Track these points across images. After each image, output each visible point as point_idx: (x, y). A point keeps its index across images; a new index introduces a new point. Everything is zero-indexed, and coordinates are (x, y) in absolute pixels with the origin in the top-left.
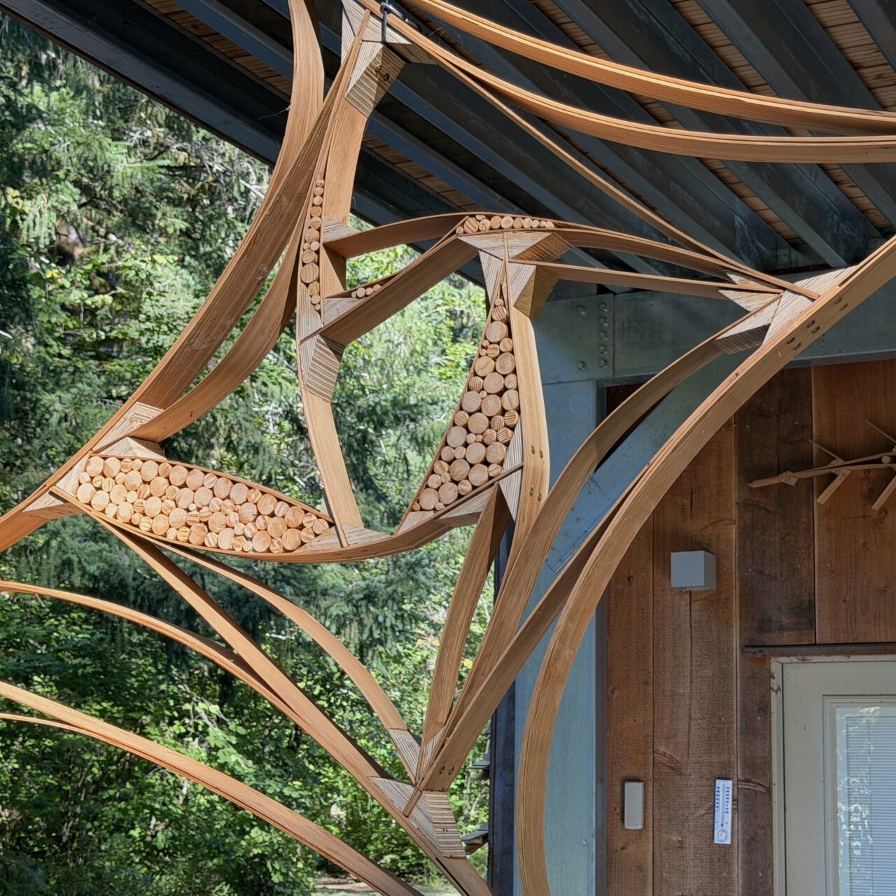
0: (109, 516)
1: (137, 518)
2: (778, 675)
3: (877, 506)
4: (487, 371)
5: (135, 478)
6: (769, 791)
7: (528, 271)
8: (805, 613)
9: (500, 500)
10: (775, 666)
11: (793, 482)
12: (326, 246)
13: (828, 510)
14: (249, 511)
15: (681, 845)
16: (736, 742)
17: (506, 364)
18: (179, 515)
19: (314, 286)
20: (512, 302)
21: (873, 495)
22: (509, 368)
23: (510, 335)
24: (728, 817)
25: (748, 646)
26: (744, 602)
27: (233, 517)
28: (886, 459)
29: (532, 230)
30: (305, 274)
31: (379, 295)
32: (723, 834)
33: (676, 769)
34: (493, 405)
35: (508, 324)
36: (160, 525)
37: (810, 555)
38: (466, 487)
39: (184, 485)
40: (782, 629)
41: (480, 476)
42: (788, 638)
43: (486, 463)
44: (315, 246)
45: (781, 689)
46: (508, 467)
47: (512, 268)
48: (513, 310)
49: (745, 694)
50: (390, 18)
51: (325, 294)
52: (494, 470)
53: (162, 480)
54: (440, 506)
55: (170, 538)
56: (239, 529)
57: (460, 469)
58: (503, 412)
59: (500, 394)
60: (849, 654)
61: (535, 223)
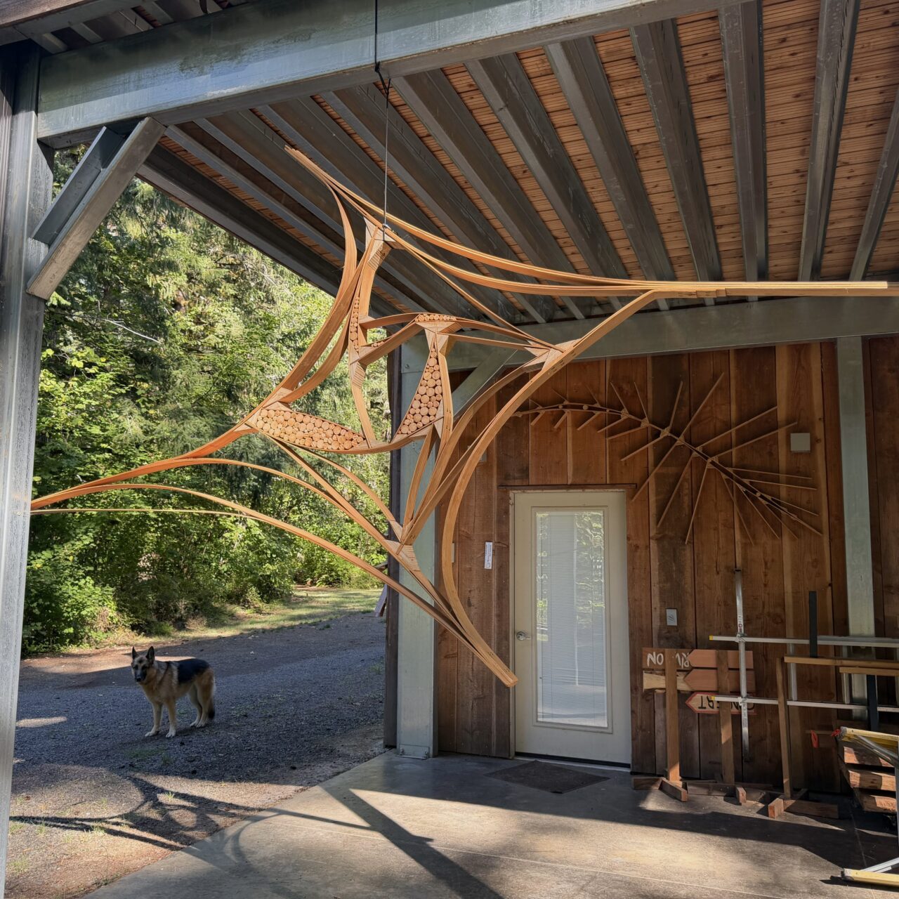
0: (271, 434)
1: (282, 435)
2: (512, 498)
3: (556, 427)
4: (429, 378)
5: (281, 419)
6: (508, 547)
7: (445, 337)
8: (525, 472)
9: (434, 430)
10: (511, 495)
11: (520, 416)
12: (360, 325)
13: (535, 429)
14: (330, 433)
15: (470, 569)
16: (494, 526)
17: (437, 375)
18: (300, 434)
19: (356, 342)
20: (439, 350)
21: (555, 422)
22: (438, 377)
23: (438, 363)
24: (491, 558)
25: (500, 486)
26: (498, 467)
27: (323, 435)
28: (561, 407)
29: (447, 321)
30: (352, 336)
31: (383, 346)
32: (488, 564)
33: (468, 537)
34: (431, 392)
35: (437, 359)
36: (292, 438)
37: (527, 447)
38: (420, 425)
39: (302, 422)
40: (515, 478)
41: (426, 420)
42: (517, 482)
43: (428, 415)
44: (356, 325)
45: (514, 504)
46: (437, 417)
47: (439, 336)
48: (439, 354)
49: (498, 506)
50: (386, 230)
51: (361, 344)
52: (432, 418)
53: (293, 419)
54: (409, 432)
55: (297, 443)
56: (326, 440)
57: (418, 417)
58: (435, 395)
59: (434, 387)
60: (543, 489)
61: (448, 318)
